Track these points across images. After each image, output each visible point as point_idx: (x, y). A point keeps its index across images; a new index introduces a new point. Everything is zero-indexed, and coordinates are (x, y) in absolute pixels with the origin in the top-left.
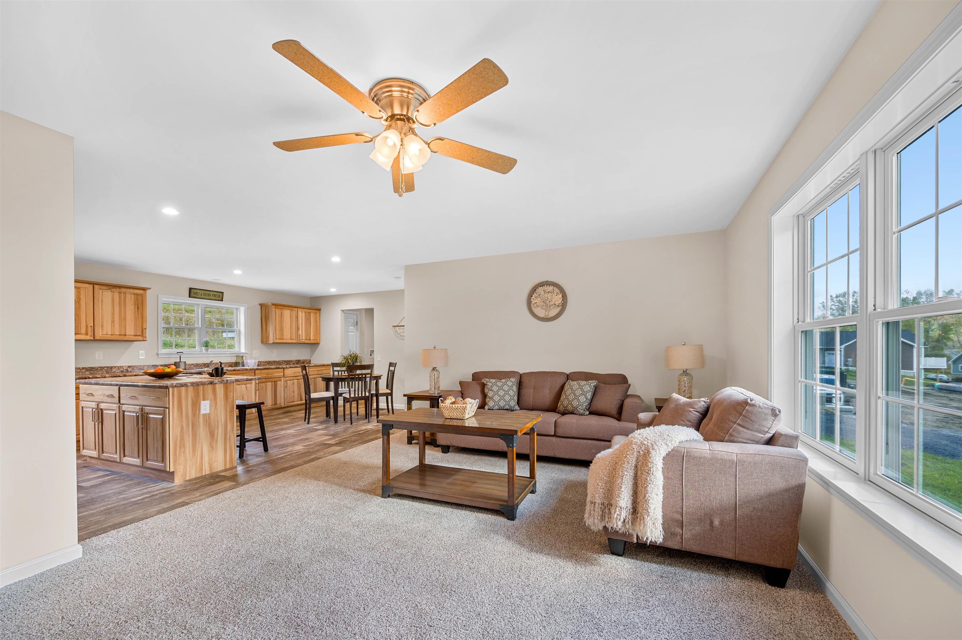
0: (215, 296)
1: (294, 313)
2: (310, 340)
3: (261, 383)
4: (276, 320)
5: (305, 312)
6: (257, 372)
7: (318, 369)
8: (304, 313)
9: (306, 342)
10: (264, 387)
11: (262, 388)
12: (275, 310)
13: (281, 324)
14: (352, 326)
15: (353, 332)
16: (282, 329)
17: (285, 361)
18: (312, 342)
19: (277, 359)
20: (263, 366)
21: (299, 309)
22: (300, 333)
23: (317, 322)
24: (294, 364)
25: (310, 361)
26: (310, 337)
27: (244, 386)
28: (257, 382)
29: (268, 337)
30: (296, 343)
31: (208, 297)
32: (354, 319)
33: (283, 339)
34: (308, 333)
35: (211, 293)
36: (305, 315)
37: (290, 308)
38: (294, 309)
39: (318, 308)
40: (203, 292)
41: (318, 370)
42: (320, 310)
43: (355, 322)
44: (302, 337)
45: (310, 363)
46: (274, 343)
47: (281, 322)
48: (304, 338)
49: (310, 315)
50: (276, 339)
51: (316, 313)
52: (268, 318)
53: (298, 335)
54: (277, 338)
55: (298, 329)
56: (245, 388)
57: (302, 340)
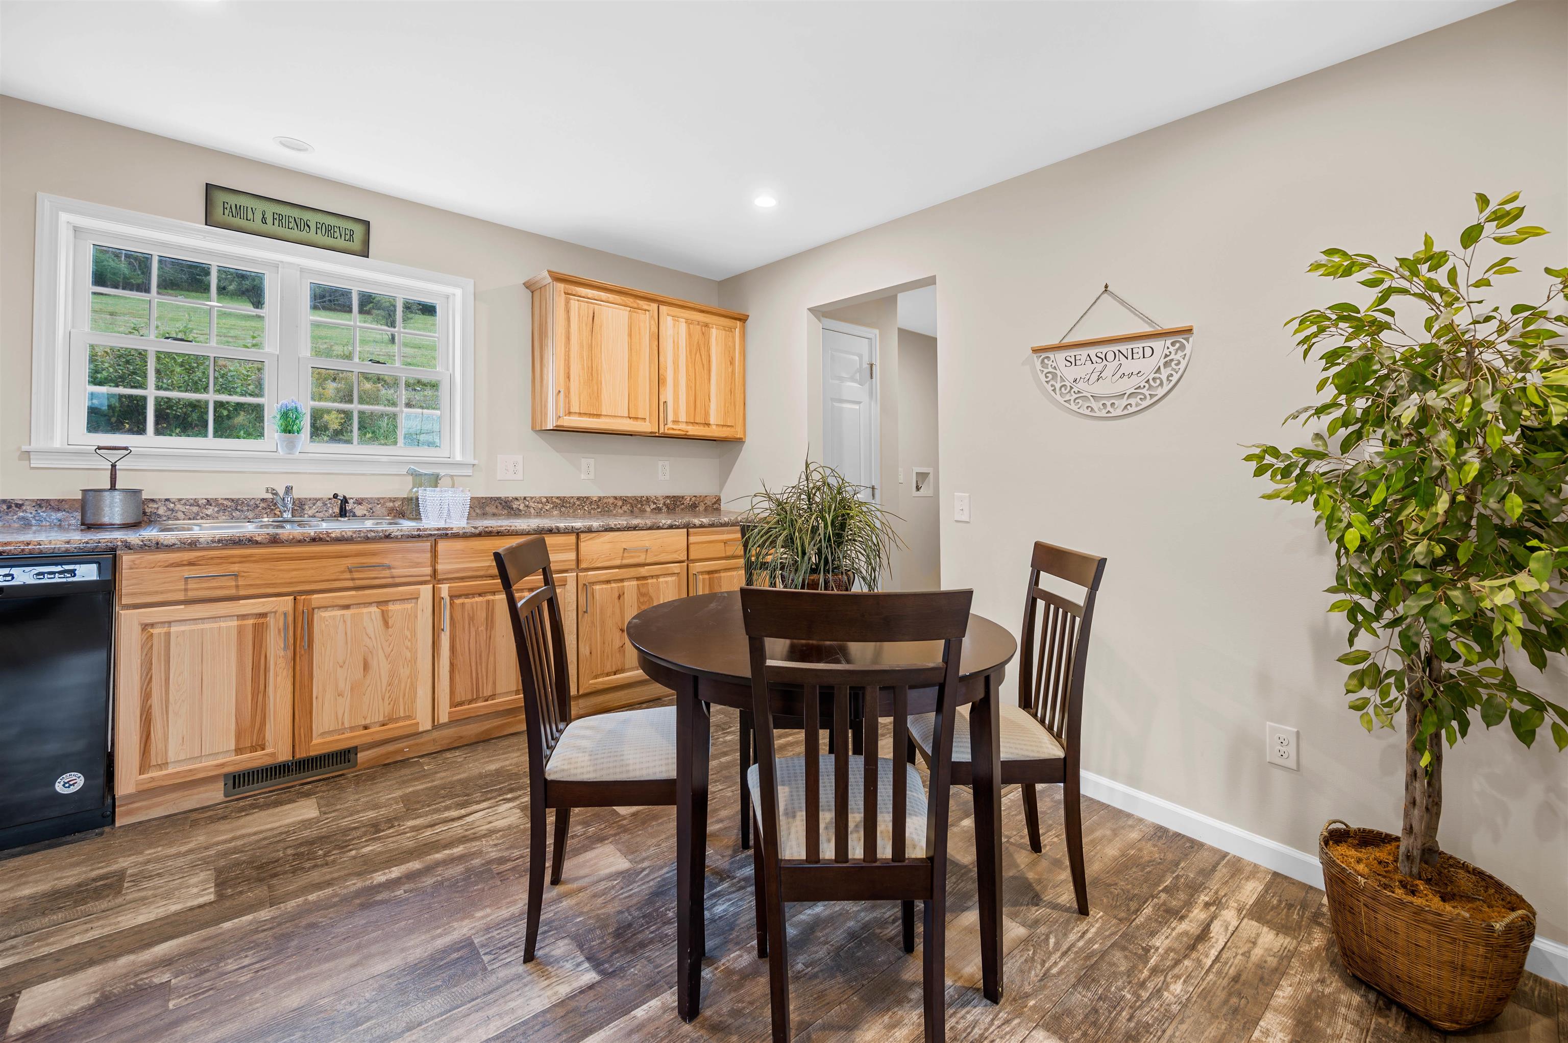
0: (329, 230)
1: (645, 321)
2: (708, 425)
3: (467, 596)
4: (568, 338)
5: (689, 322)
6: (442, 545)
7: (725, 537)
8: (683, 326)
9: (693, 430)
10: (481, 615)
11: (472, 619)
12: (567, 302)
13: (591, 358)
14: (853, 379)
15: (859, 403)
16: (592, 376)
17: (625, 500)
18: (714, 432)
19: (594, 492)
20: (539, 515)
21: (663, 309)
22: (668, 394)
23: (732, 363)
24: (658, 510)
25: (718, 501)
26: (707, 414)
27: (374, 609)
28: (444, 589)
29: (546, 406)
30: (652, 436)
31: (295, 234)
32: (861, 357)
33: (598, 416)
34: (698, 400)
35: (313, 218)
36: (690, 335)
37: (629, 301)
38: (643, 304)
39: (738, 310)
40: (270, 209)
41: (725, 542)
42: (743, 319)
43: (866, 366)
44: (676, 413)
45: (718, 510)
46: (558, 430)
47: (591, 348)
48: (683, 418)
49: (705, 335)
50: (570, 413)
51: (731, 329)
52: (546, 336)
53: (660, 407)
54: (575, 408)
55: (660, 381)
56: (379, 622)
57: (676, 422)
